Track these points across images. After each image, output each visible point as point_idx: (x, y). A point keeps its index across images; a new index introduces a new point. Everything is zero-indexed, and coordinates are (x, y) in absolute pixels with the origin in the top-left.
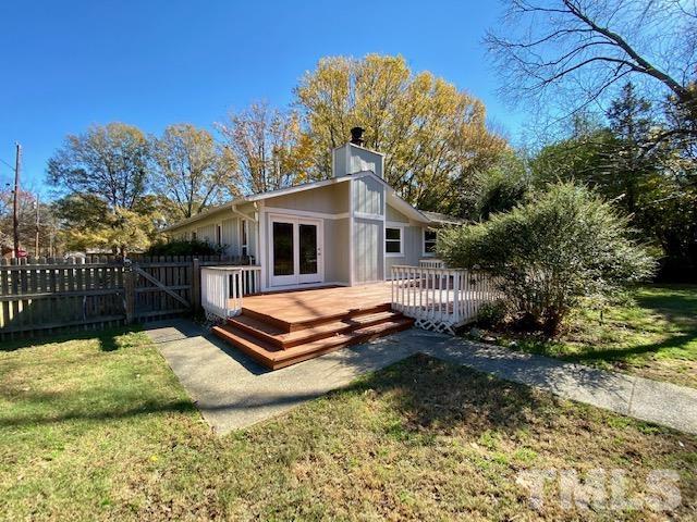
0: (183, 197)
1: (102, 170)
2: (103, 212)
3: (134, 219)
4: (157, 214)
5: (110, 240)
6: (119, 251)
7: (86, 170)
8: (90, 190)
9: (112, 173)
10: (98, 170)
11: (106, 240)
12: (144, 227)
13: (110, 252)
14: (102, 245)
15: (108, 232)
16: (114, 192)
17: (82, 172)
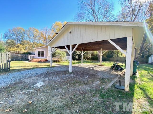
0: (32, 42)
1: (15, 36)
2: (15, 44)
3: (21, 46)
4: (26, 45)
5: (16, 50)
6: (18, 52)
7: (12, 36)
8: (12, 40)
9: (17, 36)
10: (14, 36)
11: (15, 50)
12: (23, 48)
13: (16, 52)
14: (14, 51)
15: (16, 48)
16: (17, 40)
17: (11, 36)
